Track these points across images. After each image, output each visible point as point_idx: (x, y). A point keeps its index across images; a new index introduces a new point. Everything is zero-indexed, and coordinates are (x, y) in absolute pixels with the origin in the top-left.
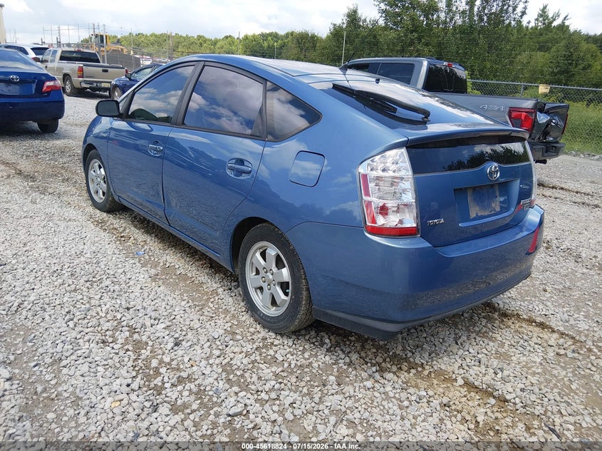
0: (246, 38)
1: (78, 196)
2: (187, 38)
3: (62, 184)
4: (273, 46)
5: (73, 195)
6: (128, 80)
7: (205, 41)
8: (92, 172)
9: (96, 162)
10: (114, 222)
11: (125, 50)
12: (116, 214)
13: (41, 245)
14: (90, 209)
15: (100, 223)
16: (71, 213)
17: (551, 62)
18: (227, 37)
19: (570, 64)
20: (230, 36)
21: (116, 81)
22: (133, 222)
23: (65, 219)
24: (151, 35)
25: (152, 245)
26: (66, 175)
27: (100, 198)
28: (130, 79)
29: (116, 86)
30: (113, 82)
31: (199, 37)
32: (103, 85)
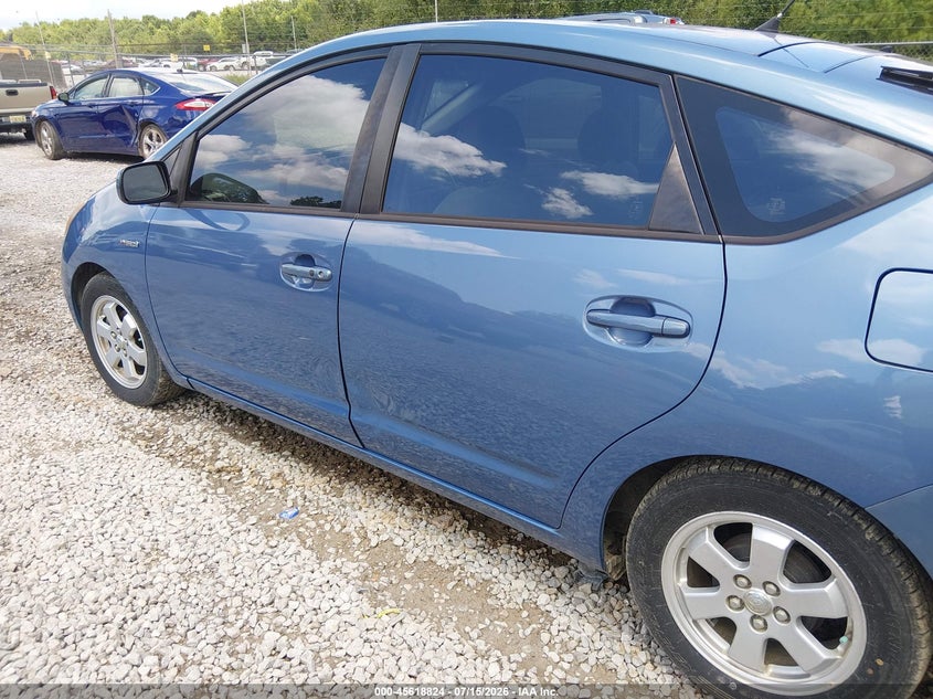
0: (227, 12)
1: (68, 372)
2: (127, 23)
3: (20, 347)
4: (274, 20)
5: (54, 373)
6: (64, 105)
7: (158, 24)
8: (100, 322)
9: (108, 302)
10: (182, 430)
11: (27, 53)
12: (172, 408)
13: (46, 541)
14: (112, 405)
15: (152, 441)
16: (72, 424)
17: (736, 8)
18: (194, 15)
19: (766, 9)
20: (199, 12)
21: (39, 110)
22: (220, 422)
23: (67, 444)
24: (63, 23)
25: (305, 484)
26: (22, 324)
27: (129, 378)
28: (67, 102)
29: (42, 119)
30: (35, 113)
31: (147, 19)
32: (13, 120)
